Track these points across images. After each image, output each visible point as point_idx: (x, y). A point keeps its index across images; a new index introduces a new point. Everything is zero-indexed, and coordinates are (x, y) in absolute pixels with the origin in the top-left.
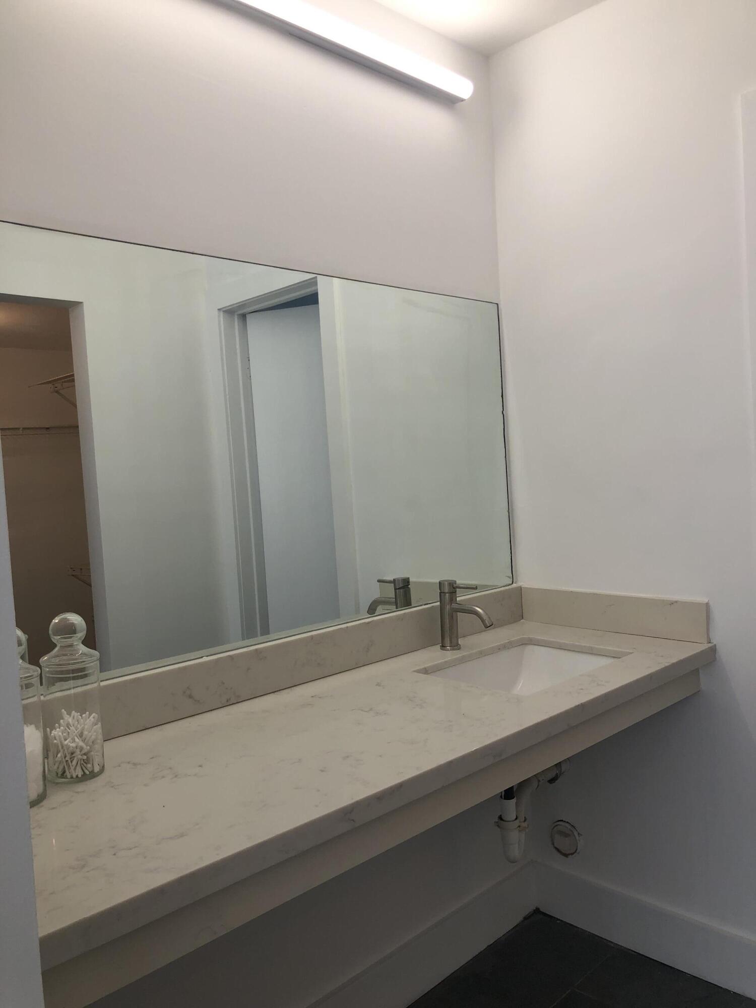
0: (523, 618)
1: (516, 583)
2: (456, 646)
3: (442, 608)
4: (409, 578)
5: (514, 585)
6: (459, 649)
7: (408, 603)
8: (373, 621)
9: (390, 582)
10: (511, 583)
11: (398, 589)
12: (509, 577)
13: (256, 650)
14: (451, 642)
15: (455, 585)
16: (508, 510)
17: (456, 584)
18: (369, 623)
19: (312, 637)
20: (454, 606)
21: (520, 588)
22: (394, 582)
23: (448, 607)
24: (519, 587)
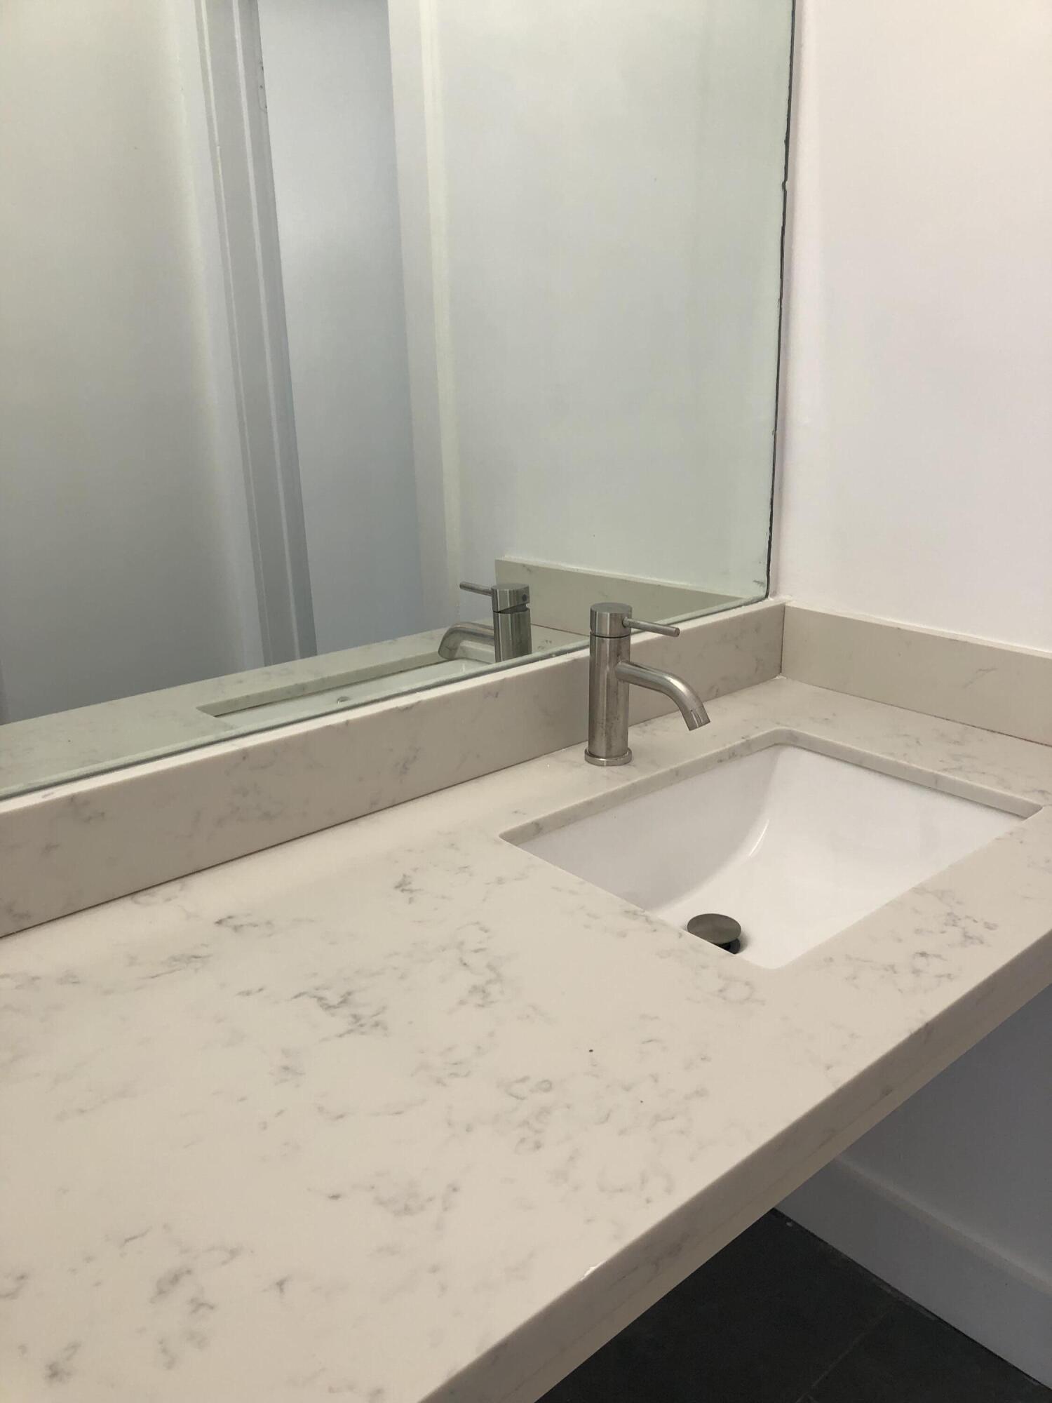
0: (781, 672)
1: (775, 594)
2: (621, 755)
3: (594, 665)
4: (527, 589)
5: (771, 602)
6: (627, 762)
7: (521, 647)
8: (419, 703)
9: (485, 592)
10: (763, 594)
11: (500, 612)
12: (760, 583)
13: (72, 799)
14: (609, 747)
15: (627, 620)
16: (773, 429)
17: (630, 617)
18: (407, 709)
19: (245, 754)
20: (623, 667)
21: (782, 610)
22: (492, 593)
23: (606, 670)
24: (781, 605)
